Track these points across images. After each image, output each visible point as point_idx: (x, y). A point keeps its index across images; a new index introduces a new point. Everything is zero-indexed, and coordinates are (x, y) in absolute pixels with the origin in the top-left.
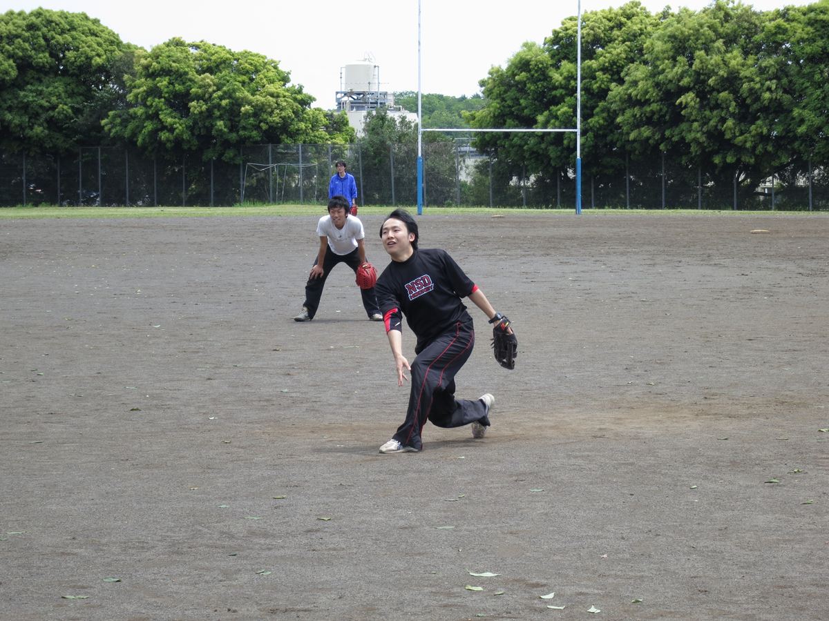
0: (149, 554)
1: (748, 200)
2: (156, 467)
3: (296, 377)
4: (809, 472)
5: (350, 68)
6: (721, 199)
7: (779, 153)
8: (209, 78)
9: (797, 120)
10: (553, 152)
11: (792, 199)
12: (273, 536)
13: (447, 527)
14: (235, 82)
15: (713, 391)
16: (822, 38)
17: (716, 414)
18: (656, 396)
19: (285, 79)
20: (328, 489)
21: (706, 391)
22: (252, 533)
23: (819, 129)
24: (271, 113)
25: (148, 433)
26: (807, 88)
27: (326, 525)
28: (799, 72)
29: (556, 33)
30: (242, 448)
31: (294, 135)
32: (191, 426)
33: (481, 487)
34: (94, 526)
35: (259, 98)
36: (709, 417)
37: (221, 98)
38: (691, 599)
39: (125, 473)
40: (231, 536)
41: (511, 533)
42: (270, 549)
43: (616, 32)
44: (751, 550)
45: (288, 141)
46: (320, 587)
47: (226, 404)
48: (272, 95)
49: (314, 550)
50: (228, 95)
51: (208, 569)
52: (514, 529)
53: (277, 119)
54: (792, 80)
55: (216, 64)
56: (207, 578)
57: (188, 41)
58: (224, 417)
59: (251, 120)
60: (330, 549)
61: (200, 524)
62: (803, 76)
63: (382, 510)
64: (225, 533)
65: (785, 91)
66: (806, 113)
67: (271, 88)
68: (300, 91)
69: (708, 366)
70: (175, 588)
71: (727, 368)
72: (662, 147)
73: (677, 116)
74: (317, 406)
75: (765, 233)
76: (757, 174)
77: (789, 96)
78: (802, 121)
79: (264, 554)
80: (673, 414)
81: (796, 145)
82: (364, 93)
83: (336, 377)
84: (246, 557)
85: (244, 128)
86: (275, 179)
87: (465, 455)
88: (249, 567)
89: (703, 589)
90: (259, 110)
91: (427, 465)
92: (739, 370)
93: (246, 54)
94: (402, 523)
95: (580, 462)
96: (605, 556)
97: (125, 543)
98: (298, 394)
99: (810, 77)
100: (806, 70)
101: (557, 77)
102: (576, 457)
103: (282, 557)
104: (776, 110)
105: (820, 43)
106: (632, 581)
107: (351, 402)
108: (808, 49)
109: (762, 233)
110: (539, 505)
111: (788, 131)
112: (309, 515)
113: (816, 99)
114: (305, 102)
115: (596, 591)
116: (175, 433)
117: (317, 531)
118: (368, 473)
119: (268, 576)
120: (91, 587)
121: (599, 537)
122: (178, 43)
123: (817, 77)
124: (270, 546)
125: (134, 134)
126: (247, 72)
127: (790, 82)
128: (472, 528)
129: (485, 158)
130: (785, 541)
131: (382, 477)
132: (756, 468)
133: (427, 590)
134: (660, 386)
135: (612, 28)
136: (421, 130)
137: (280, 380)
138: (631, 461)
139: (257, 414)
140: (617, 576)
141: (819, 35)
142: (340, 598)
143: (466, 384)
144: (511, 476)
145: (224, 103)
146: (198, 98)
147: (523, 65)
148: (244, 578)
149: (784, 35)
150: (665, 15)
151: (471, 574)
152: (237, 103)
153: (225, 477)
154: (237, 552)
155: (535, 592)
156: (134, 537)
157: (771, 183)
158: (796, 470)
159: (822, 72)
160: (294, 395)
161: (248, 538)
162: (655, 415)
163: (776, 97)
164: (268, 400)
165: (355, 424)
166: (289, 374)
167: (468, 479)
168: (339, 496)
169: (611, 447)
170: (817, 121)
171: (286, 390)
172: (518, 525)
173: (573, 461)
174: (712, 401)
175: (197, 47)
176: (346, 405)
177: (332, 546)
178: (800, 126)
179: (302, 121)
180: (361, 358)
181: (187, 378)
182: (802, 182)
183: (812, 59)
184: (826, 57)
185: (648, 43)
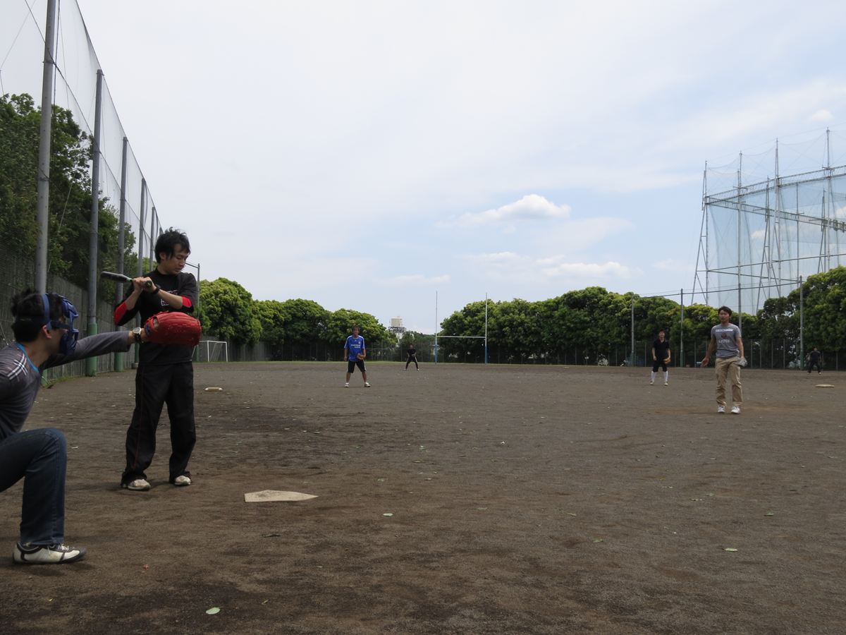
1: (527, 361)
5: (393, 320)
6: (518, 360)
7: (536, 347)
8: (353, 321)
10: (463, 346)
11: (539, 361)
14: (362, 322)
19: (377, 322)
23: (549, 340)
24: (373, 333)
29: (465, 308)
31: (380, 340)
35: (369, 327)
43: (484, 308)
45: (378, 342)
48: (373, 327)
53: (374, 335)
55: (356, 316)
57: (346, 309)
65: (539, 327)
66: (545, 334)
67: (372, 324)
68: (382, 326)
72: (499, 344)
73: (503, 335)
76: (529, 354)
78: (543, 337)
82: (397, 327)
86: (372, 354)
90: (369, 331)
93: (364, 314)
101: (465, 321)
104: (536, 333)
108: (545, 314)
111: (539, 340)
113: (548, 330)
114: (384, 329)
122: (343, 310)
125: (329, 339)
126: (365, 320)
127: (540, 324)
129: (441, 347)
135: (482, 307)
136: (437, 337)
141: (548, 310)
146: (350, 327)
147: (455, 317)
149: (537, 310)
150: (499, 303)
157: (532, 356)
159: (550, 321)
163: (536, 329)
170: (549, 337)
175: (349, 311)
179: (383, 335)
182: (543, 356)
183: (548, 317)
184: (551, 316)
185: (494, 312)
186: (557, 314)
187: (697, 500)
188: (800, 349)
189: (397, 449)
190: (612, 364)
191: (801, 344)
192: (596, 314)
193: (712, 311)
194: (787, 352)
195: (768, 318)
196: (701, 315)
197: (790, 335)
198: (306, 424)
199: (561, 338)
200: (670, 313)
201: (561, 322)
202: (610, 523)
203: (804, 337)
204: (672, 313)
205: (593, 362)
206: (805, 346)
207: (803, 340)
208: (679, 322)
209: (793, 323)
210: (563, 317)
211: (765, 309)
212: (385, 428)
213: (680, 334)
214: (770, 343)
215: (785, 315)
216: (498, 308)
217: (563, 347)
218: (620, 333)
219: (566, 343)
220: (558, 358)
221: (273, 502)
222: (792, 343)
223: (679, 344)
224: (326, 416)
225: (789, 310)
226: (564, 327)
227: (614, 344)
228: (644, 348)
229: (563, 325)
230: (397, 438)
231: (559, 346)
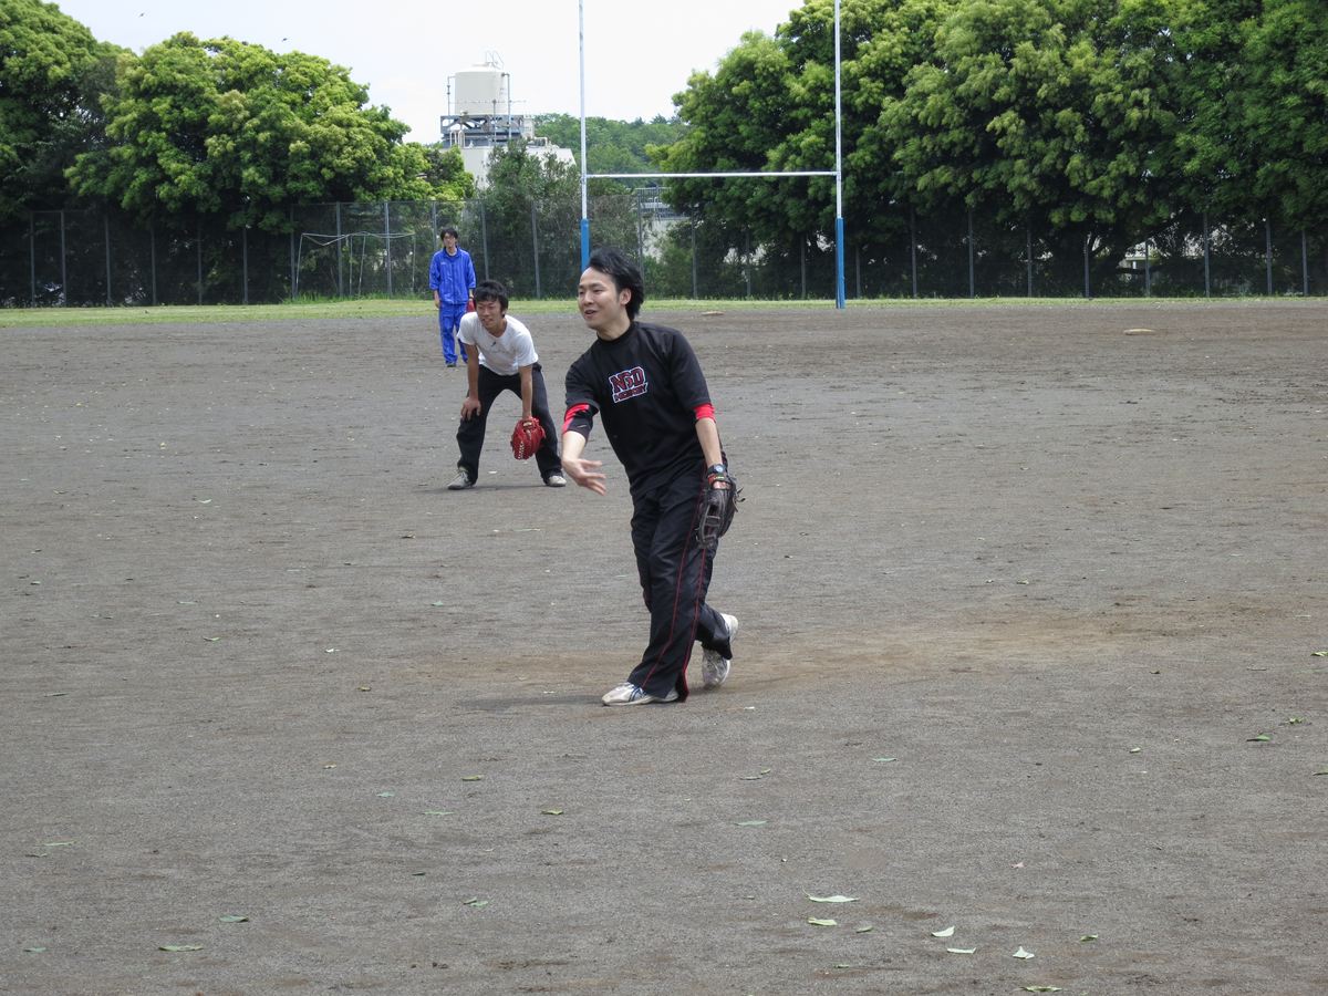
0: (281, 876)
1: (1106, 281)
2: (261, 733)
3: (449, 581)
4: (1314, 723)
6: (1063, 279)
7: (1155, 204)
8: (237, 98)
9: (1183, 151)
10: (793, 208)
11: (1177, 278)
12: (477, 842)
13: (755, 823)
14: (280, 102)
15: (1126, 593)
16: (1221, 20)
17: (1140, 630)
18: (1036, 602)
19: (360, 98)
20: (546, 763)
21: (1116, 593)
22: (442, 838)
23: (1220, 165)
24: (339, 153)
25: (232, 676)
26: (1198, 99)
27: (558, 823)
28: (1186, 74)
29: (795, 16)
30: (391, 698)
31: (375, 187)
32: (298, 664)
33: (793, 756)
34: (183, 831)
35: (318, 129)
36: (1130, 635)
37: (258, 130)
38: (1175, 933)
39: (212, 742)
40: (410, 844)
41: (860, 830)
42: (476, 864)
43: (890, 15)
44: (1252, 852)
45: (367, 197)
46: (573, 923)
47: (348, 626)
48: (340, 123)
49: (548, 864)
50: (270, 124)
51: (384, 899)
52: (863, 824)
53: (348, 162)
54: (1175, 88)
55: (248, 75)
56: (387, 913)
57: (202, 38)
58: (350, 648)
59: (307, 164)
60: (573, 862)
61: (354, 824)
62: (1193, 81)
63: (642, 796)
64: (397, 839)
65: (1165, 106)
66: (1198, 140)
67: (338, 112)
68: (384, 117)
69: (1108, 551)
70: (338, 930)
71: (1140, 555)
72: (969, 199)
73: (991, 150)
74: (495, 627)
75: (1146, 334)
76: (1121, 239)
77: (1170, 114)
78: (1191, 153)
79: (470, 871)
80: (1072, 632)
81: (1182, 190)
82: (485, 118)
83: (514, 579)
84: (441, 878)
85: (296, 178)
86: (347, 258)
87: (755, 704)
88: (450, 894)
89: (1190, 916)
90: (319, 148)
91: (697, 721)
92: (1161, 557)
93: (296, 58)
94: (679, 817)
95: (941, 712)
96: (1020, 865)
97: (239, 857)
98: (461, 609)
99: (1201, 82)
100: (1196, 72)
101: (797, 88)
102: (934, 704)
103: (500, 877)
104: (1151, 135)
105: (1218, 28)
106: (1072, 905)
107: (550, 619)
108: (1197, 38)
109: (1142, 333)
110: (893, 783)
111: (1169, 168)
112: (526, 806)
113: (1213, 117)
114: (394, 133)
115: (1020, 924)
116: (276, 677)
117: (546, 832)
118: (604, 735)
119: (484, 907)
120: (203, 931)
121: (1003, 835)
122: (186, 42)
123: (1214, 82)
124: (476, 859)
125: (118, 191)
126: (298, 87)
127: (1172, 90)
128: (794, 822)
129: (685, 219)
130: (1302, 836)
131: (628, 742)
132: (1228, 717)
133: (747, 926)
134: (1039, 586)
135: (883, 8)
136: (585, 176)
137: (426, 587)
138: (1023, 709)
139: (401, 642)
140: (1046, 898)
141: (1216, 16)
142: (610, 941)
143: (726, 588)
144: (837, 736)
145: (262, 137)
146: (220, 130)
147: (743, 68)
148: (446, 912)
149: (1159, 15)
151: (812, 898)
152: (284, 137)
153: (376, 747)
154: (424, 870)
155: (923, 926)
156: (251, 848)
157: (1141, 253)
158: (1292, 720)
159: (1222, 74)
160: (453, 610)
161: (437, 847)
162: (1042, 634)
163: (1150, 116)
164: (414, 620)
165: (564, 656)
166: (437, 577)
167: (769, 743)
168: (567, 776)
169: (986, 687)
170: (1217, 152)
171: (440, 603)
172: (867, 817)
173: (929, 711)
174: (1129, 610)
175: (217, 47)
176: (541, 625)
177: (575, 856)
178: (1189, 160)
179: (388, 164)
180: (546, 548)
181: (273, 586)
182: (1192, 250)
183: (1205, 53)
184: (1227, 49)
185: (941, 31)
199: (1279, 155)
201: (1279, 77)
217: (1289, 205)
219: (1302, 182)
220: (1267, 259)
226: (1292, 100)
229: (1287, 89)
231: (1270, 204)
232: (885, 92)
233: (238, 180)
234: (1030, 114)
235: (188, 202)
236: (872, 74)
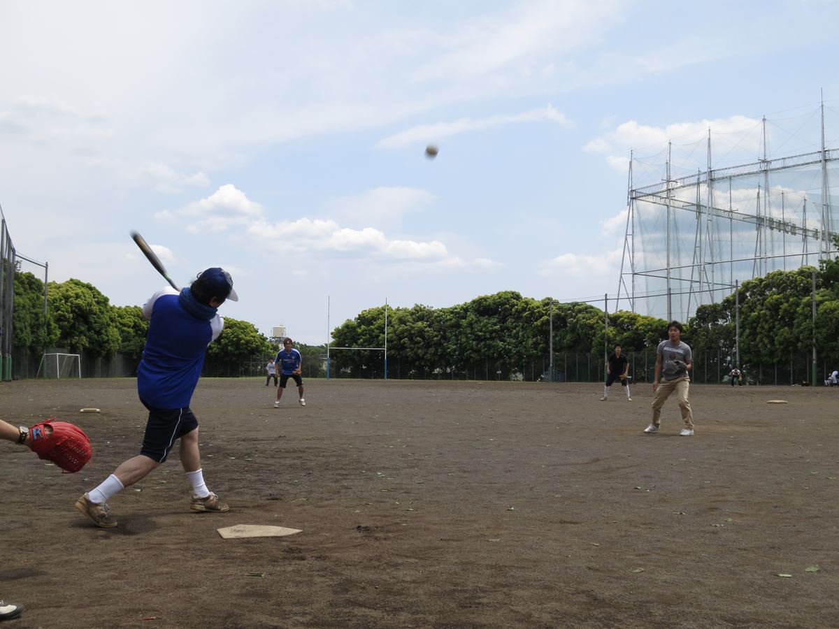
1: (430, 376)
5: (275, 329)
6: (421, 375)
7: (440, 360)
8: (229, 330)
10: (357, 359)
11: (445, 376)
14: (239, 332)
19: (257, 331)
23: (455, 351)
24: (252, 344)
29: (359, 315)
31: (260, 352)
35: (248, 338)
37: (233, 338)
43: (381, 316)
45: (258, 354)
48: (252, 337)
50: (237, 336)
53: (254, 346)
55: (232, 324)
59: (245, 346)
67: (252, 334)
68: (262, 336)
72: (398, 357)
73: (403, 347)
76: (433, 368)
78: (448, 349)
81: (446, 357)
82: (280, 338)
85: (242, 349)
86: (251, 368)
90: (248, 342)
93: (242, 322)
101: (359, 331)
104: (439, 344)
105: (454, 320)
108: (451, 322)
111: (443, 351)
114: (265, 339)
126: (243, 329)
129: (332, 361)
135: (379, 315)
136: (329, 348)
141: (453, 317)
145: (234, 339)
146: (225, 338)
147: (347, 326)
149: (442, 318)
150: (398, 310)
152: (240, 339)
157: (437, 371)
179: (263, 346)
182: (449, 370)
183: (453, 326)
184: (458, 326)
185: (393, 320)
186: (464, 322)
187: (718, 525)
188: (735, 361)
189: (353, 477)
190: (527, 379)
191: (737, 355)
192: (509, 323)
193: (639, 319)
194: (721, 364)
195: (700, 327)
196: (627, 322)
197: (724, 346)
198: (229, 450)
199: (469, 350)
200: (592, 321)
201: (469, 332)
202: (642, 552)
203: (740, 349)
204: (595, 321)
205: (505, 377)
206: (741, 358)
207: (739, 352)
208: (603, 331)
209: (727, 332)
210: (471, 325)
211: (698, 316)
212: (324, 454)
213: (604, 345)
214: (703, 354)
215: (719, 323)
216: (397, 315)
217: (471, 360)
218: (536, 344)
219: (475, 356)
220: (466, 372)
221: (255, 538)
222: (727, 355)
223: (602, 356)
224: (244, 440)
225: (723, 318)
226: (472, 338)
227: (529, 356)
228: (563, 360)
230: (344, 465)
231: (468, 360)
232: (380, 333)
233: (227, 349)
234: (411, 339)
235: (216, 354)
236: (377, 329)
